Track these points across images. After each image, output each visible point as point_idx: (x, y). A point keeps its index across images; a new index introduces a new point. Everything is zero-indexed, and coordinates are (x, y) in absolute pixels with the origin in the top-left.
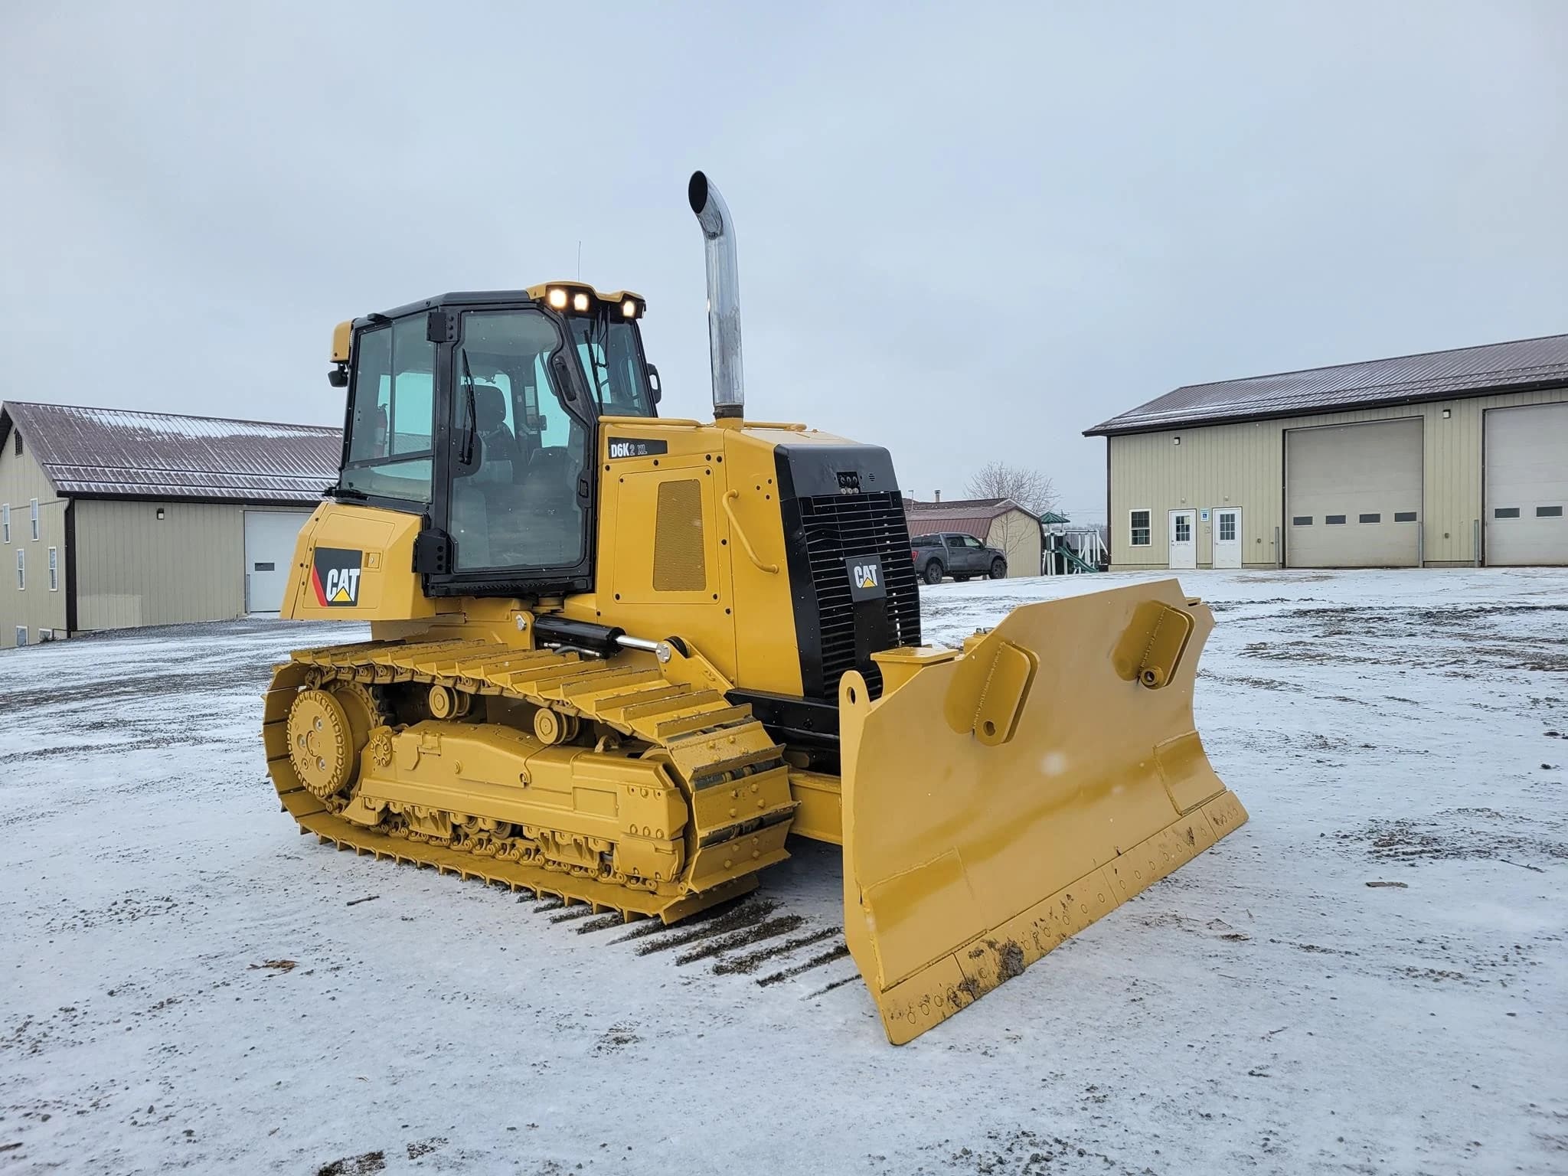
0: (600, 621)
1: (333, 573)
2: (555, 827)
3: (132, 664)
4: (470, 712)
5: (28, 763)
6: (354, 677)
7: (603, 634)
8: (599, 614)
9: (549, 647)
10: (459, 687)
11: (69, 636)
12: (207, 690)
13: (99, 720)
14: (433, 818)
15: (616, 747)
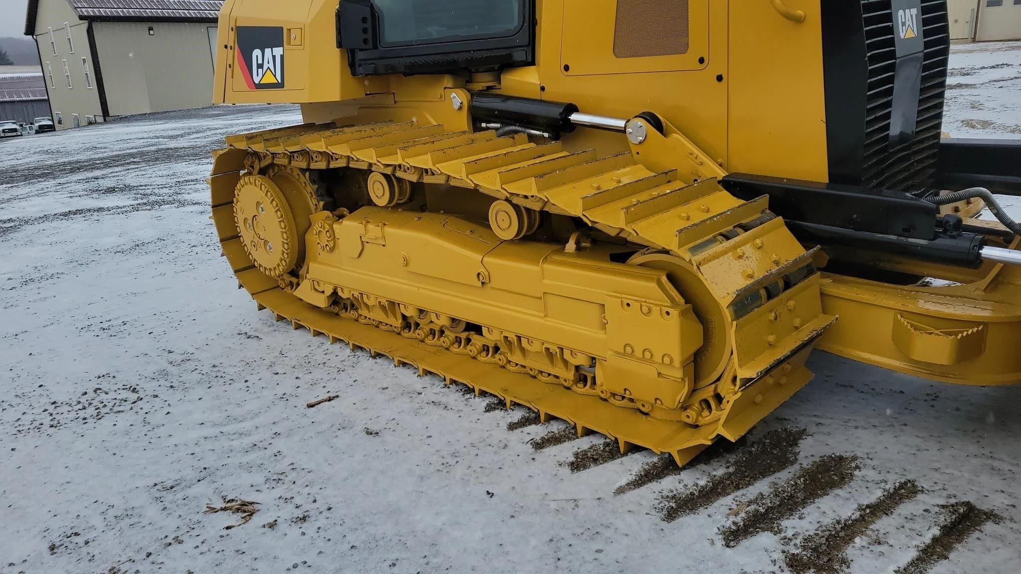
0: (545, 96)
1: (257, 52)
2: (520, 332)
3: (142, 140)
4: (411, 199)
5: (55, 224)
6: (290, 162)
7: (556, 112)
8: (543, 89)
9: (487, 129)
10: (399, 174)
11: (105, 120)
12: (190, 160)
13: (112, 185)
14: (383, 307)
15: (588, 245)
